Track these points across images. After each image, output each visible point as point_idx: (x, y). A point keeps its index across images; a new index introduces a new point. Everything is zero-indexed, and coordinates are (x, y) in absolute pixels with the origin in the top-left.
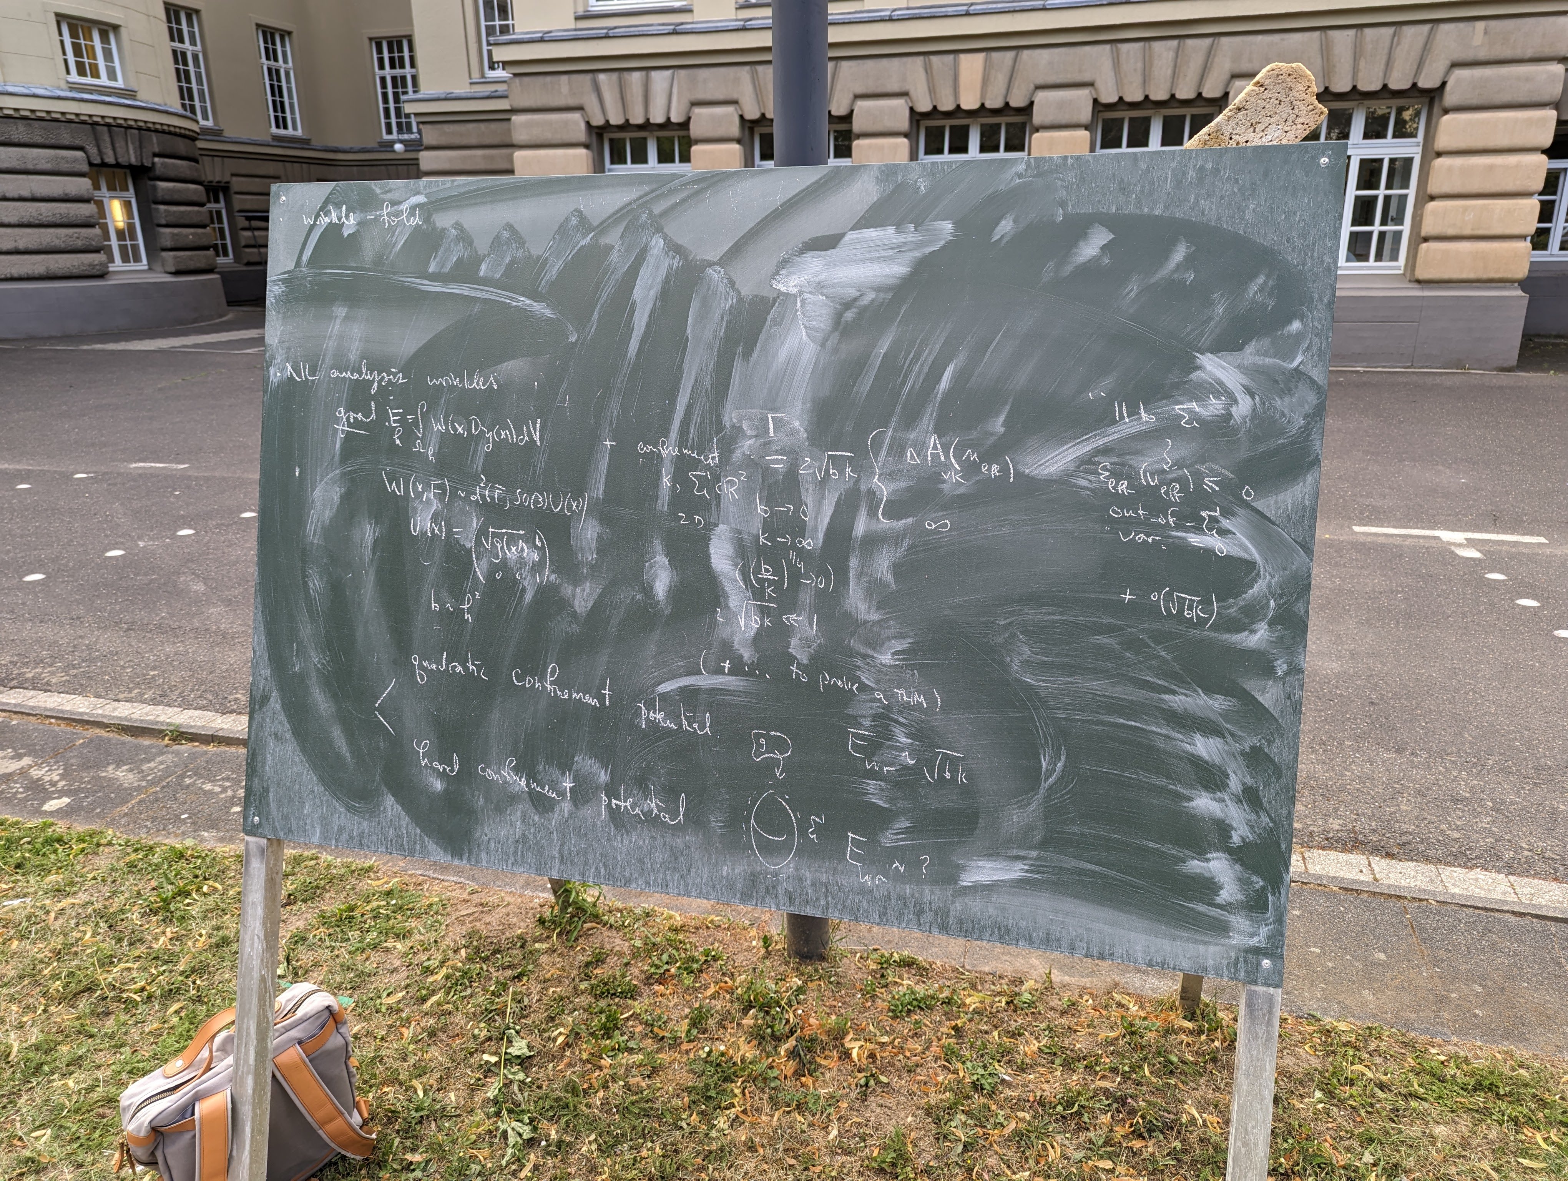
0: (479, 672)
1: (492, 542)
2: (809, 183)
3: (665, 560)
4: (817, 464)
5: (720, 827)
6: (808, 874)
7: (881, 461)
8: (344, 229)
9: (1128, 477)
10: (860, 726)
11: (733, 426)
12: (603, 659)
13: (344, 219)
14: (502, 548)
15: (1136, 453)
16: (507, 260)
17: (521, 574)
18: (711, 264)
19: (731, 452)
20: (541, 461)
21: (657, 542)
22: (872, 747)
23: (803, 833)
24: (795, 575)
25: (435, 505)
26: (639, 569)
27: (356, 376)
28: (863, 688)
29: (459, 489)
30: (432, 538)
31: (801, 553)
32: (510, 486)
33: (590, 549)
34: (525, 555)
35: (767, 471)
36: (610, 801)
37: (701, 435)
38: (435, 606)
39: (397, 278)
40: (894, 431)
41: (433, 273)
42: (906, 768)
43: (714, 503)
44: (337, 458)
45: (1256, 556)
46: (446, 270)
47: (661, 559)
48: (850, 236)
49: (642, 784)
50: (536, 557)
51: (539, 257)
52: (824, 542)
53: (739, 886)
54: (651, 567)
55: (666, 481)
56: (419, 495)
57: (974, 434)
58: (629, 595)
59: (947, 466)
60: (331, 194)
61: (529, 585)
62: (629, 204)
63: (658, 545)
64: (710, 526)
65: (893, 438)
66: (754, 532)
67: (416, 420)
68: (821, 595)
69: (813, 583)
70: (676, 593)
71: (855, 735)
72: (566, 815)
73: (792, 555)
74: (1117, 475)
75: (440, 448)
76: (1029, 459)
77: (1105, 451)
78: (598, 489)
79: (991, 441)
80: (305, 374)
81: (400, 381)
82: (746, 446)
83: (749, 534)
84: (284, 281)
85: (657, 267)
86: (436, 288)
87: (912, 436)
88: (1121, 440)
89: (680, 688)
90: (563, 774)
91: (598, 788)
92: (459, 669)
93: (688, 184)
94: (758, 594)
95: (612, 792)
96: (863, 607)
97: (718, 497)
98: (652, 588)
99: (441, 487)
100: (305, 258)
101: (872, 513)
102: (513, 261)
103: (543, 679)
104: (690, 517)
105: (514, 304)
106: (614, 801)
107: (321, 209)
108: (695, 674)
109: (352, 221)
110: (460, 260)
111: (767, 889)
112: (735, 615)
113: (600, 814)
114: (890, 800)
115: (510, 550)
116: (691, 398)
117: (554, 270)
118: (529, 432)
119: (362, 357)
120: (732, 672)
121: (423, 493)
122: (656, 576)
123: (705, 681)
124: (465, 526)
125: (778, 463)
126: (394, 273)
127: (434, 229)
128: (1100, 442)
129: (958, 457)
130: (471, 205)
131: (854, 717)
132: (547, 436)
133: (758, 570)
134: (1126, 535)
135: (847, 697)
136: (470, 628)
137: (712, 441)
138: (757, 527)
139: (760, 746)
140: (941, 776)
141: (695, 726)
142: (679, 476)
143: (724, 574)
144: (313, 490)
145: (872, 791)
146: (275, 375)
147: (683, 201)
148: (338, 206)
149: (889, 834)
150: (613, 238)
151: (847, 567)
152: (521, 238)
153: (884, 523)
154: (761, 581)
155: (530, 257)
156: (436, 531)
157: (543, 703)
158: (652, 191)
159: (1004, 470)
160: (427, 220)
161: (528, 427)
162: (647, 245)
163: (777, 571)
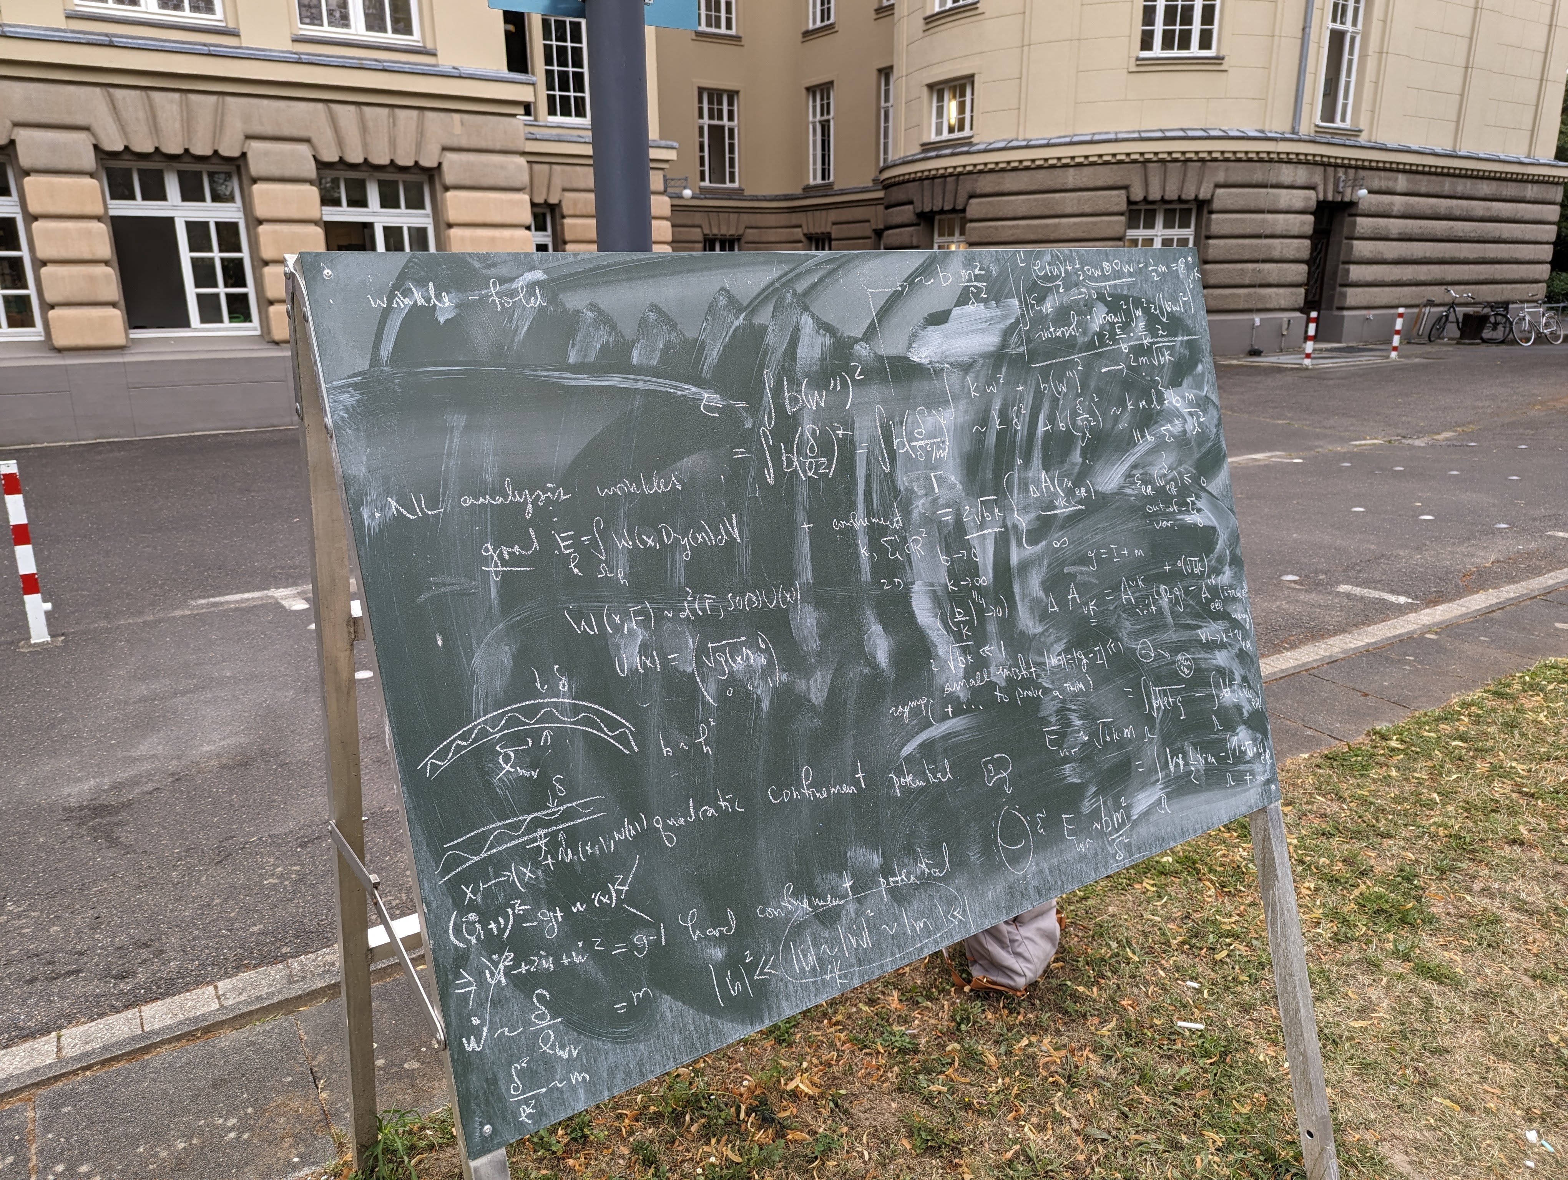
0: (733, 807)
1: (715, 658)
2: (917, 265)
3: (880, 628)
4: (974, 510)
5: (978, 859)
6: (1045, 865)
7: (1015, 499)
8: (437, 314)
9: (1150, 483)
10: (1049, 724)
11: (907, 489)
12: (849, 744)
13: (434, 300)
14: (727, 661)
15: (1150, 464)
16: (661, 345)
17: (752, 684)
18: (857, 341)
19: (910, 513)
20: (745, 558)
21: (869, 613)
22: (1061, 737)
23: (1035, 832)
24: (980, 611)
25: (641, 635)
26: (860, 643)
27: (499, 500)
28: (1046, 691)
29: (663, 610)
30: (645, 674)
31: (979, 589)
32: (719, 592)
33: (813, 636)
34: (752, 662)
35: (941, 525)
36: (888, 881)
37: (883, 503)
38: (666, 751)
39: (528, 372)
40: (1019, 473)
41: (575, 364)
42: (1084, 744)
43: (907, 563)
44: (496, 608)
45: (1215, 523)
46: (591, 358)
47: (876, 628)
48: (956, 312)
49: (910, 851)
50: (763, 661)
51: (695, 340)
52: (995, 577)
53: (1003, 904)
54: (870, 638)
55: (864, 552)
56: (618, 629)
57: (1066, 466)
58: (857, 671)
59: (1056, 494)
60: (406, 266)
61: (763, 691)
62: (773, 283)
63: (870, 616)
64: (908, 586)
65: (1019, 478)
66: (942, 581)
67: (593, 540)
68: (1001, 621)
69: (994, 614)
70: (897, 657)
71: (1049, 733)
72: (853, 916)
73: (974, 594)
74: (1145, 483)
75: (631, 568)
76: (1099, 480)
77: (1135, 466)
78: (806, 573)
79: (1076, 470)
80: (421, 508)
81: (563, 498)
82: (920, 505)
83: (940, 584)
84: (356, 386)
85: (812, 346)
86: (582, 381)
87: (1030, 474)
88: (1142, 456)
89: (919, 745)
90: (841, 875)
91: (875, 874)
92: (711, 812)
93: (821, 264)
94: (958, 637)
95: (887, 871)
96: (1030, 624)
97: (909, 556)
98: (875, 658)
99: (643, 612)
100: (385, 352)
101: (1019, 544)
102: (667, 346)
103: (799, 787)
104: (891, 582)
105: (679, 393)
106: (891, 879)
107: (397, 287)
108: (928, 727)
109: (448, 304)
110: (605, 348)
111: (1022, 894)
112: (946, 661)
113: (882, 899)
114: (1081, 776)
115: (735, 661)
116: (868, 469)
117: (713, 354)
118: (726, 530)
119: (503, 476)
120: (955, 715)
121: (622, 624)
122: (875, 645)
123: (937, 730)
124: (679, 649)
125: (947, 516)
126: (524, 366)
127: (565, 311)
128: (1132, 460)
129: (1060, 486)
130: (605, 283)
131: (1045, 718)
132: (746, 531)
133: (953, 616)
134: (1158, 524)
135: (1035, 703)
136: (712, 761)
137: (892, 506)
138: (944, 577)
139: (989, 771)
140: (1105, 741)
141: (939, 775)
142: (874, 545)
143: (928, 627)
144: (470, 658)
145: (1068, 773)
146: (373, 516)
147: (821, 280)
148: (422, 283)
149: (1086, 803)
150: (764, 317)
151: (1013, 593)
152: (671, 320)
153: (1030, 550)
154: (957, 624)
155: (686, 340)
156: (649, 664)
157: (805, 811)
158: (791, 271)
159: (1088, 491)
160: (553, 300)
161: (724, 526)
162: (798, 323)
163: (967, 613)
